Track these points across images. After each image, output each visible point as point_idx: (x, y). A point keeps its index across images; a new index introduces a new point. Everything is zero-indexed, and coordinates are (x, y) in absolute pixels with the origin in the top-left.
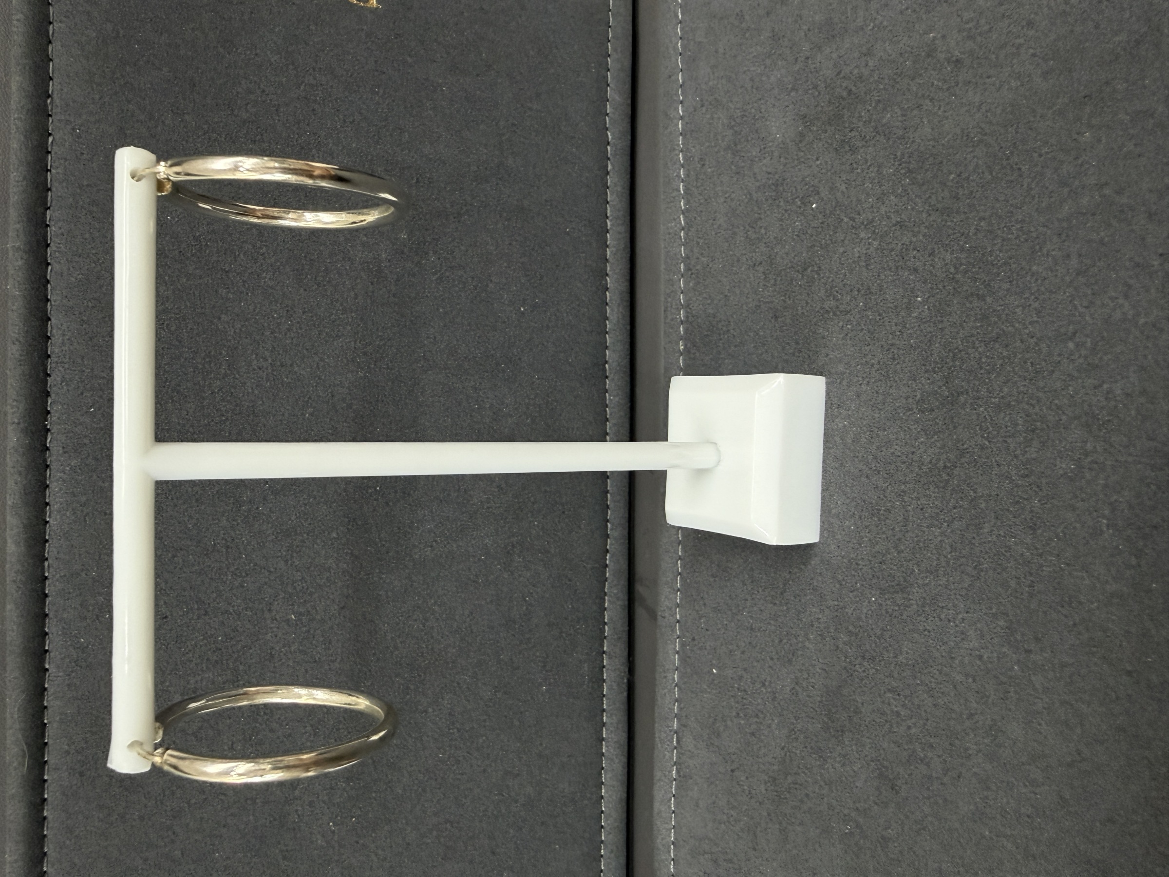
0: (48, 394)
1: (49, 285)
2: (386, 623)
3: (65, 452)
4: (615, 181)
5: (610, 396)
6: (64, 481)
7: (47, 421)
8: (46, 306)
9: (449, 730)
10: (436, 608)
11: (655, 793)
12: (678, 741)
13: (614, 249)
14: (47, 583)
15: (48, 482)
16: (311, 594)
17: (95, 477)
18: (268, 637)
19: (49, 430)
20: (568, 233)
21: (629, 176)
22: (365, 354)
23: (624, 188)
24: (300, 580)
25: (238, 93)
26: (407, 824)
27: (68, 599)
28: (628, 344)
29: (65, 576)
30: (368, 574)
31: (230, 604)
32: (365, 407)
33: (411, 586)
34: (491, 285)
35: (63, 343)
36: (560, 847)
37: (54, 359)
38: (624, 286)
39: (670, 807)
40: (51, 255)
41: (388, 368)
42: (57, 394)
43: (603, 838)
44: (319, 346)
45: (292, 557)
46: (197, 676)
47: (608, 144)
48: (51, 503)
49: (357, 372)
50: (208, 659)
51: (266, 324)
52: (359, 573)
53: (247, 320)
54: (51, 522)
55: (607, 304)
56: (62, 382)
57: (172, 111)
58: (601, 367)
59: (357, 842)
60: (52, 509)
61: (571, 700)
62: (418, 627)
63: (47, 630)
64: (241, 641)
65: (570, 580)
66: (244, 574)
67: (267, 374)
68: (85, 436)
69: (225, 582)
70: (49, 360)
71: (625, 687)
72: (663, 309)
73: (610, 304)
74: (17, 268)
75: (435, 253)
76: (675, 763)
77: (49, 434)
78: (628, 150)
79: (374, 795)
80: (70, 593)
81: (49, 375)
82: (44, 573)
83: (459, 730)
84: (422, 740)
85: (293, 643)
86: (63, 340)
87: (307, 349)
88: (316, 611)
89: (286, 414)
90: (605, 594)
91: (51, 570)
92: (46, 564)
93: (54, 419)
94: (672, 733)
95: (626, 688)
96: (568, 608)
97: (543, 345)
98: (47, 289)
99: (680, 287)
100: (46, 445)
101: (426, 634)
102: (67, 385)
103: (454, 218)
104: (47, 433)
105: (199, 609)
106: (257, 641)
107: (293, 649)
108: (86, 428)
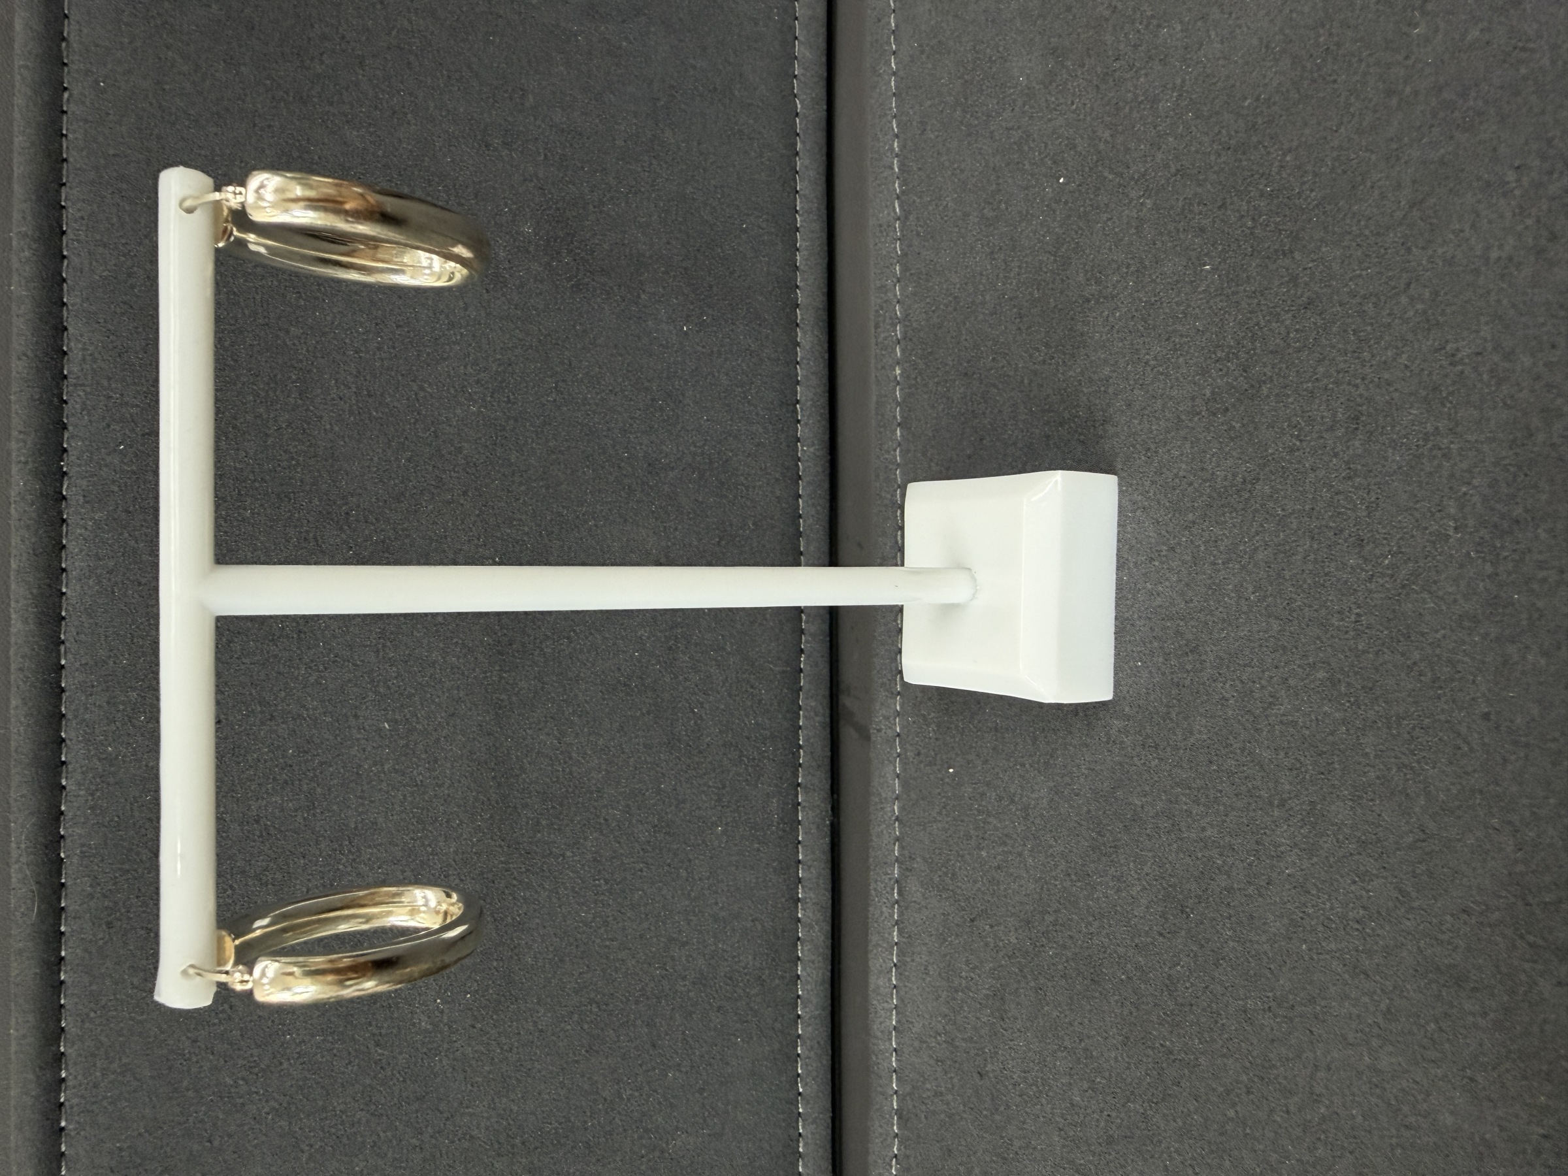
0: (64, 427)
1: (65, 285)
2: (510, 737)
3: (87, 502)
4: (808, 166)
5: (802, 446)
6: (85, 539)
7: (63, 461)
8: (62, 311)
9: (594, 881)
10: (576, 719)
11: (871, 963)
12: (900, 893)
13: (805, 253)
14: (64, 672)
15: (64, 542)
16: (410, 696)
17: (126, 535)
18: (353, 752)
19: (65, 473)
20: (745, 231)
21: (824, 158)
22: (478, 382)
23: (818, 173)
24: (396, 678)
25: (309, 39)
26: (538, 1003)
27: (91, 695)
28: (826, 377)
29: (87, 664)
30: (485, 672)
31: (304, 706)
32: (479, 452)
33: (542, 689)
34: (643, 296)
35: (84, 359)
36: (743, 1040)
37: (71, 380)
38: (820, 300)
39: (890, 980)
40: (67, 246)
41: (509, 401)
42: (76, 426)
43: (800, 1032)
44: (418, 371)
45: (384, 646)
46: (260, 801)
47: (797, 115)
48: (69, 569)
49: (469, 407)
50: (274, 779)
51: (347, 341)
52: (474, 670)
53: (324, 334)
54: (69, 593)
55: (797, 325)
56: (83, 410)
57: (225, 61)
58: (791, 408)
59: (474, 1027)
60: (70, 576)
61: (756, 846)
62: (551, 743)
63: (63, 735)
64: (318, 755)
65: (752, 687)
66: (321, 668)
67: (350, 406)
68: (114, 481)
69: (297, 678)
70: (65, 382)
71: (827, 830)
72: (872, 324)
73: (801, 325)
74: (23, 260)
75: (570, 252)
76: (897, 923)
77: (66, 478)
78: (824, 124)
79: (495, 964)
80: (93, 686)
81: (65, 402)
82: (60, 660)
83: (606, 880)
84: (557, 893)
85: (387, 760)
86: (84, 356)
87: (403, 375)
88: (418, 718)
89: (376, 459)
90: (800, 708)
91: (70, 656)
92: (62, 648)
93: (72, 458)
94: (892, 882)
95: (829, 833)
96: (751, 724)
97: (714, 376)
98: (62, 290)
99: (895, 295)
100: (61, 493)
101: (562, 753)
102: (89, 414)
103: (595, 207)
104: (63, 477)
105: (262, 712)
106: (339, 755)
107: (386, 767)
108: (115, 471)
